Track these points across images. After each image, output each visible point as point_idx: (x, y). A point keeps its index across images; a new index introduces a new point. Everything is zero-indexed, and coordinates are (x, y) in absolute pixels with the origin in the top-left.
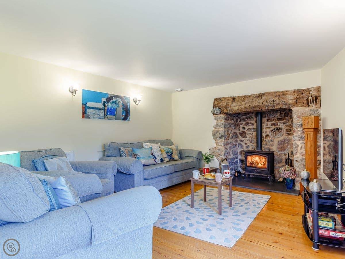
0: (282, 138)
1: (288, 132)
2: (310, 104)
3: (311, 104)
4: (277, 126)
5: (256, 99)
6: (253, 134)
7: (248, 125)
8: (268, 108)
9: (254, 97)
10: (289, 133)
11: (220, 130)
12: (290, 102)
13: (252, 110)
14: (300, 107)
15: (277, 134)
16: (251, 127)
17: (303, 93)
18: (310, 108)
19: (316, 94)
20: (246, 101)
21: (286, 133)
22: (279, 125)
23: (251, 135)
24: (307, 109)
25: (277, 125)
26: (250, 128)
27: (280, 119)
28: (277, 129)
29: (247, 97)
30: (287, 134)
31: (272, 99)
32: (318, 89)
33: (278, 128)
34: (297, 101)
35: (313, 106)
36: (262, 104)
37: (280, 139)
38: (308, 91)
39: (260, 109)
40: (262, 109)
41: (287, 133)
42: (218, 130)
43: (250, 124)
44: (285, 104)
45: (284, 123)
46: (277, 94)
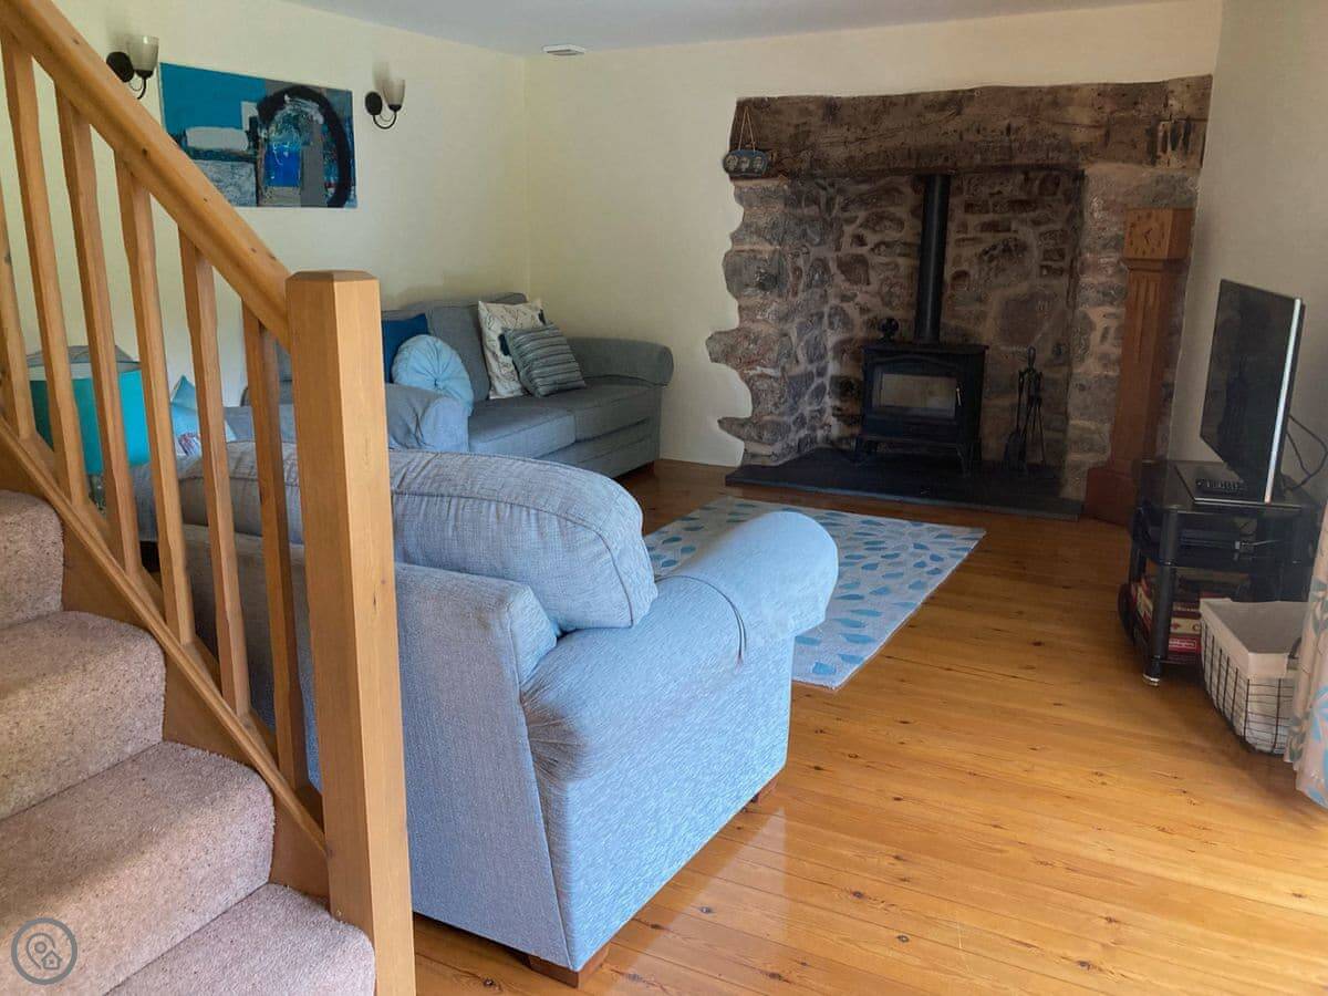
0: (1022, 288)
1: (1049, 263)
2: (1159, 153)
3: (1165, 151)
4: (1008, 235)
5: (931, 116)
6: (897, 266)
7: (877, 228)
8: (984, 160)
9: (926, 107)
10: (1055, 265)
11: (760, 252)
12: (1080, 136)
13: (914, 167)
14: (1120, 164)
15: (1004, 270)
16: (892, 235)
17: (1136, 103)
18: (1160, 169)
19: (1190, 109)
20: (888, 123)
21: (1042, 267)
22: (1016, 232)
23: (888, 273)
24: (1146, 173)
25: (1009, 230)
26: (887, 239)
27: (1021, 202)
28: (1007, 250)
29: (895, 105)
30: (1045, 272)
31: (1007, 122)
32: (1201, 89)
33: (1012, 244)
34: (1107, 135)
35: (1172, 162)
36: (961, 138)
37: (1011, 292)
38: (1159, 90)
39: (949, 164)
40: (959, 164)
41: (1047, 267)
42: (753, 251)
43: (888, 223)
44: (1059, 149)
45: (1036, 223)
46: (1029, 100)
